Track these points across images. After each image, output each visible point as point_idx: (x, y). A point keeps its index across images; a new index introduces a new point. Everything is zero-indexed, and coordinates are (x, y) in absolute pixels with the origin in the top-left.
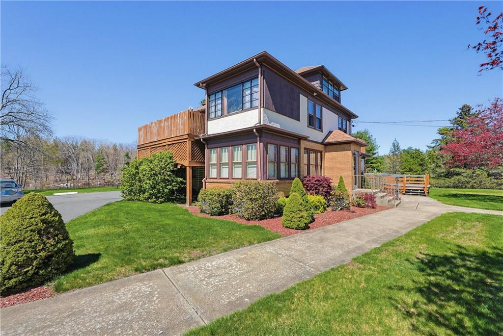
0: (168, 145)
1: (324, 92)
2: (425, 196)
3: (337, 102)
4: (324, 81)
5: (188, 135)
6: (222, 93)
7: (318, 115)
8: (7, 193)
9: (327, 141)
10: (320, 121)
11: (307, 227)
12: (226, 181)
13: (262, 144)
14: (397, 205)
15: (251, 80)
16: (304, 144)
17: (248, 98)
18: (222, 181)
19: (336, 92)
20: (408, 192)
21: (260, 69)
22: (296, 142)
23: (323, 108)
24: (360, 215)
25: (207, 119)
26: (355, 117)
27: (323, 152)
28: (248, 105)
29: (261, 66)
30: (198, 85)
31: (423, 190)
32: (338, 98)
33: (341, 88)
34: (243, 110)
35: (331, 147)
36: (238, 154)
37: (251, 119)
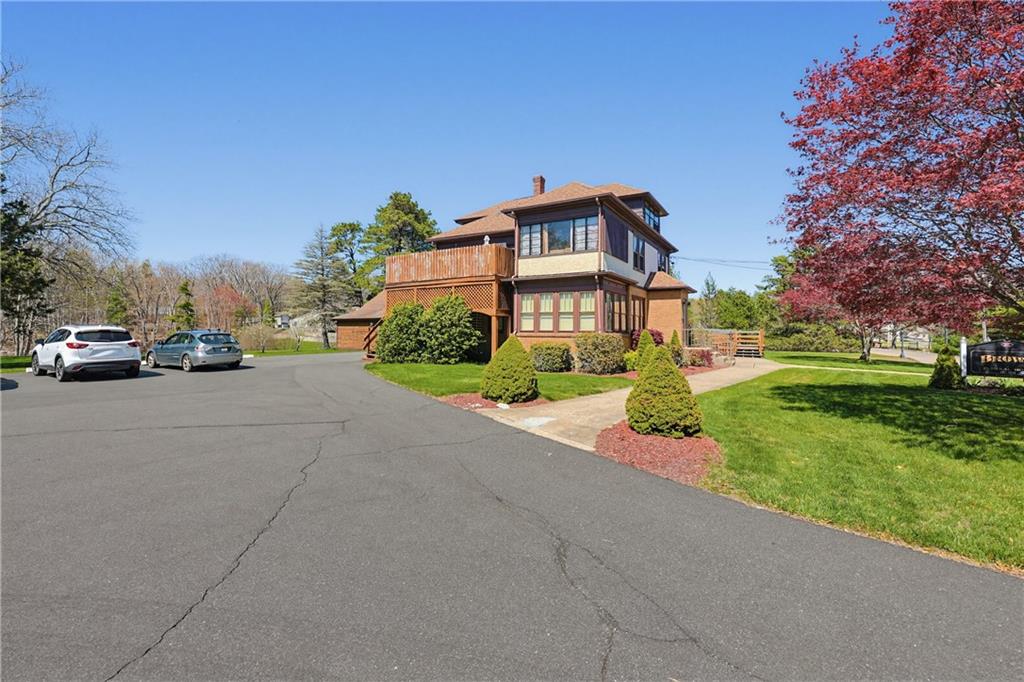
0: (456, 287)
1: (647, 222)
2: (759, 357)
3: (655, 231)
4: (646, 209)
5: (495, 275)
6: (542, 226)
7: (641, 254)
9: (651, 286)
10: (642, 259)
13: (602, 291)
14: (733, 364)
15: (586, 217)
16: (633, 291)
17: (580, 237)
18: (544, 334)
19: (657, 220)
20: (739, 353)
21: (600, 209)
22: (625, 288)
23: (646, 244)
25: (518, 257)
26: (675, 250)
27: (646, 301)
28: (580, 245)
29: (602, 203)
30: (506, 212)
31: (757, 351)
32: (657, 227)
33: (661, 213)
34: (574, 251)
35: (655, 294)
36: (567, 303)
37: (589, 262)
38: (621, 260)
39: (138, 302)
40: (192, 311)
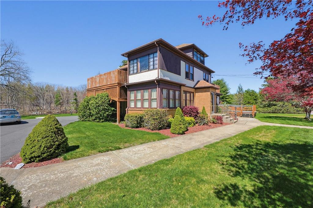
0: (106, 89)
1: (195, 59)
2: (253, 117)
3: (202, 64)
5: (118, 83)
6: (137, 60)
7: (191, 72)
8: (12, 117)
9: (196, 86)
10: (193, 75)
11: (183, 133)
12: (140, 109)
13: (159, 89)
15: (153, 53)
16: (183, 88)
17: (151, 63)
18: (137, 109)
19: (202, 58)
20: (243, 115)
21: (158, 48)
22: (179, 87)
23: (194, 68)
24: (213, 128)
25: (129, 75)
26: (213, 72)
27: (194, 93)
28: (151, 67)
29: (159, 46)
30: (123, 55)
31: (252, 114)
32: (203, 62)
33: (205, 56)
34: (149, 70)
35: (199, 90)
36: (146, 94)
38: (175, 73)
40: (77, 101)
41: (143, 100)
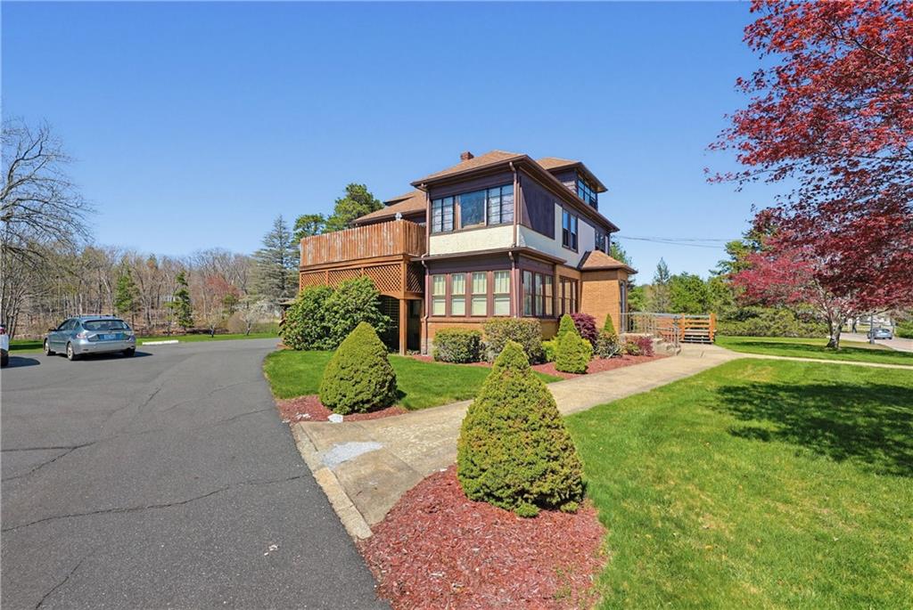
0: (364, 268)
1: (581, 196)
2: (710, 343)
3: (594, 210)
4: (579, 182)
5: (404, 254)
6: (454, 199)
7: (573, 231)
9: (585, 266)
10: (575, 237)
12: (462, 319)
13: (518, 270)
14: (678, 353)
15: (501, 186)
16: (560, 271)
17: (495, 210)
18: (454, 319)
19: (593, 195)
20: (687, 339)
21: (515, 175)
22: (551, 267)
23: (579, 220)
24: (637, 363)
25: (430, 234)
26: (616, 229)
27: (579, 282)
28: (495, 219)
29: (517, 169)
30: (417, 185)
31: (708, 336)
32: (594, 204)
33: (599, 189)
34: (488, 225)
35: (590, 275)
36: (480, 285)
37: (501, 238)
38: (545, 235)
39: (141, 290)
40: (187, 298)
41: (469, 298)
